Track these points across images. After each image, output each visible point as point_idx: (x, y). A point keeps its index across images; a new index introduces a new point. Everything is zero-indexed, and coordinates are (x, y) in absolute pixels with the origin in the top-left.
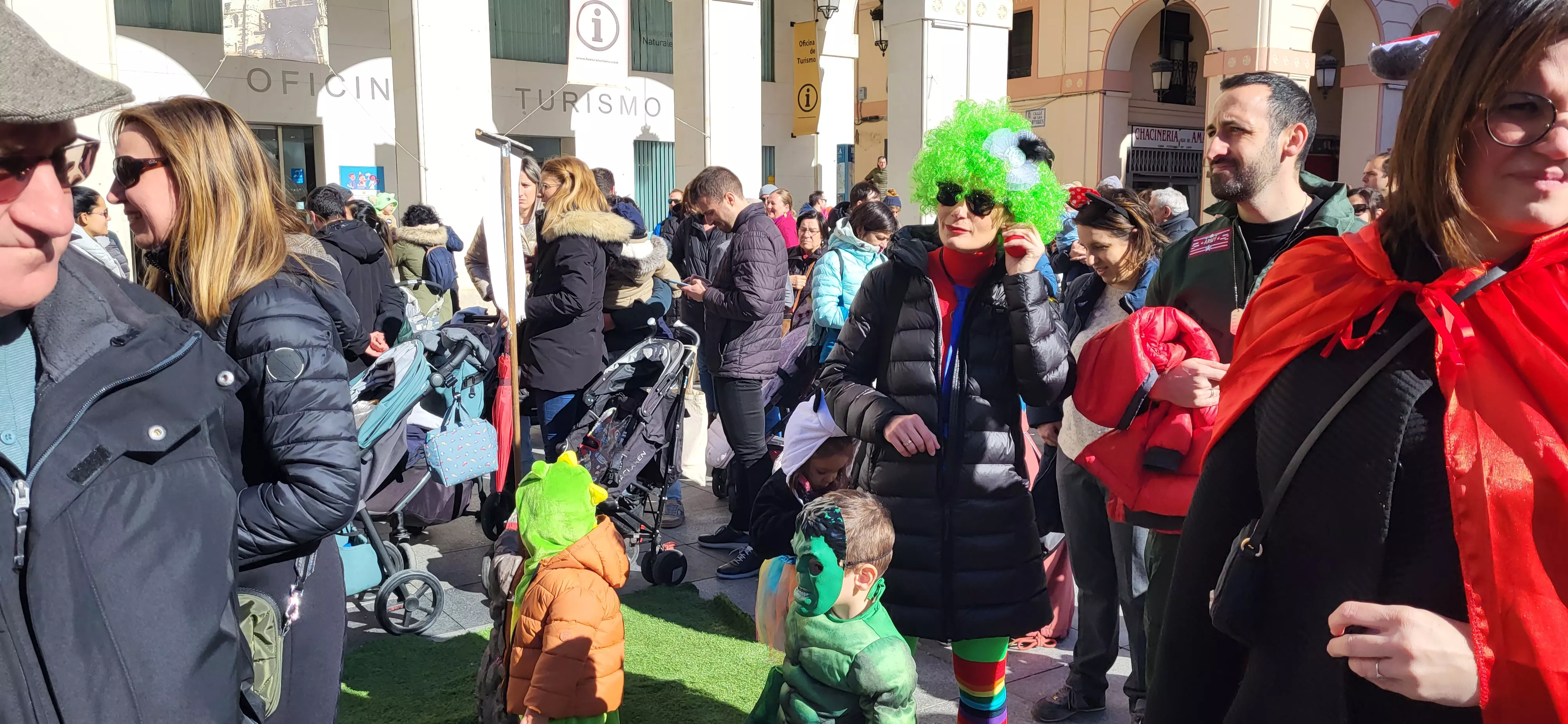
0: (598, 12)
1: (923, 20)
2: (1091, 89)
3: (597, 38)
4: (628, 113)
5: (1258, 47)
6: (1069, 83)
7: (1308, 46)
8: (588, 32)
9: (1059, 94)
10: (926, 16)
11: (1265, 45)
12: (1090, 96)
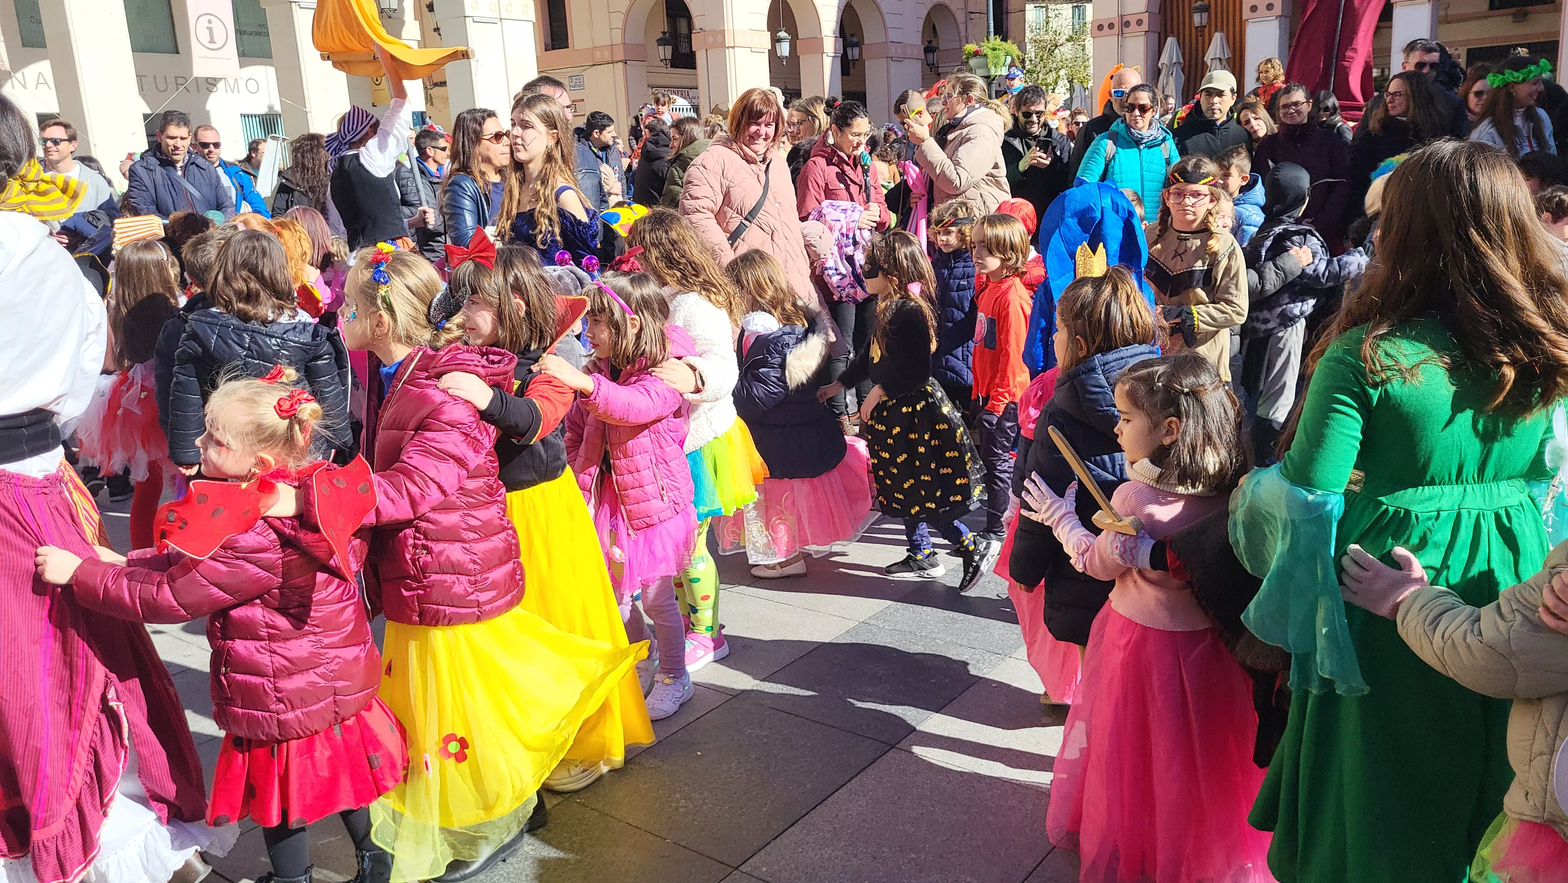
0: (210, 22)
1: (465, 17)
2: (616, 59)
3: (212, 41)
4: (233, 92)
5: (726, 28)
6: (598, 54)
7: (764, 26)
8: (205, 37)
9: (592, 63)
10: (467, 14)
11: (731, 27)
12: (615, 64)
